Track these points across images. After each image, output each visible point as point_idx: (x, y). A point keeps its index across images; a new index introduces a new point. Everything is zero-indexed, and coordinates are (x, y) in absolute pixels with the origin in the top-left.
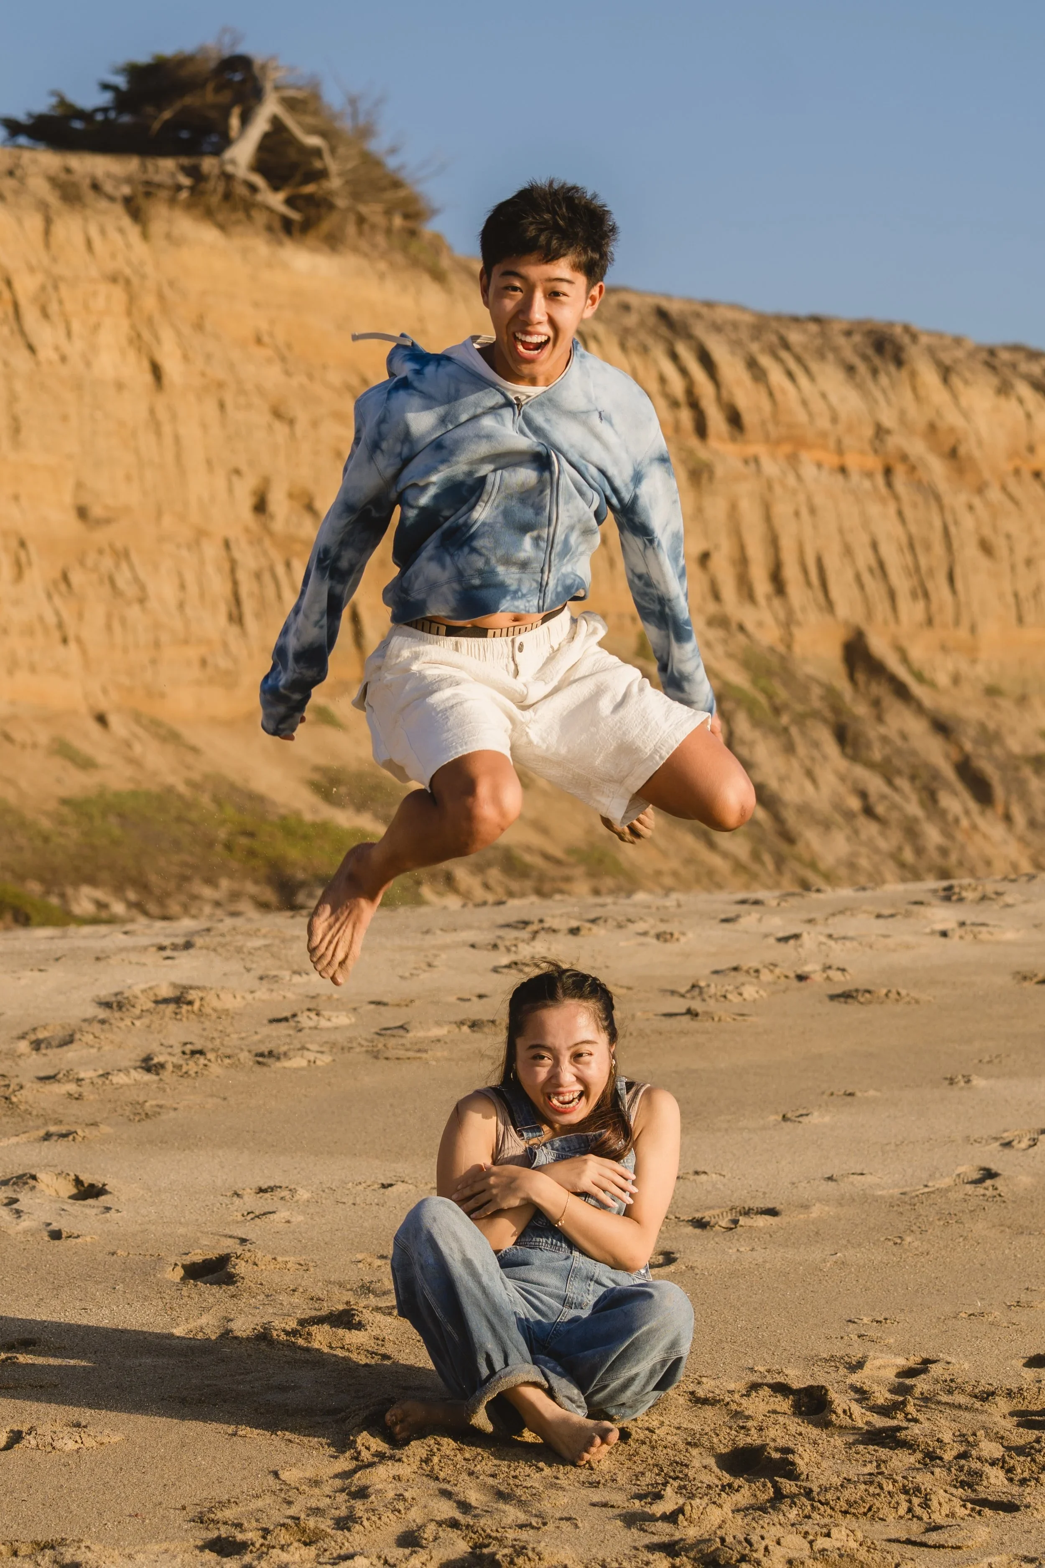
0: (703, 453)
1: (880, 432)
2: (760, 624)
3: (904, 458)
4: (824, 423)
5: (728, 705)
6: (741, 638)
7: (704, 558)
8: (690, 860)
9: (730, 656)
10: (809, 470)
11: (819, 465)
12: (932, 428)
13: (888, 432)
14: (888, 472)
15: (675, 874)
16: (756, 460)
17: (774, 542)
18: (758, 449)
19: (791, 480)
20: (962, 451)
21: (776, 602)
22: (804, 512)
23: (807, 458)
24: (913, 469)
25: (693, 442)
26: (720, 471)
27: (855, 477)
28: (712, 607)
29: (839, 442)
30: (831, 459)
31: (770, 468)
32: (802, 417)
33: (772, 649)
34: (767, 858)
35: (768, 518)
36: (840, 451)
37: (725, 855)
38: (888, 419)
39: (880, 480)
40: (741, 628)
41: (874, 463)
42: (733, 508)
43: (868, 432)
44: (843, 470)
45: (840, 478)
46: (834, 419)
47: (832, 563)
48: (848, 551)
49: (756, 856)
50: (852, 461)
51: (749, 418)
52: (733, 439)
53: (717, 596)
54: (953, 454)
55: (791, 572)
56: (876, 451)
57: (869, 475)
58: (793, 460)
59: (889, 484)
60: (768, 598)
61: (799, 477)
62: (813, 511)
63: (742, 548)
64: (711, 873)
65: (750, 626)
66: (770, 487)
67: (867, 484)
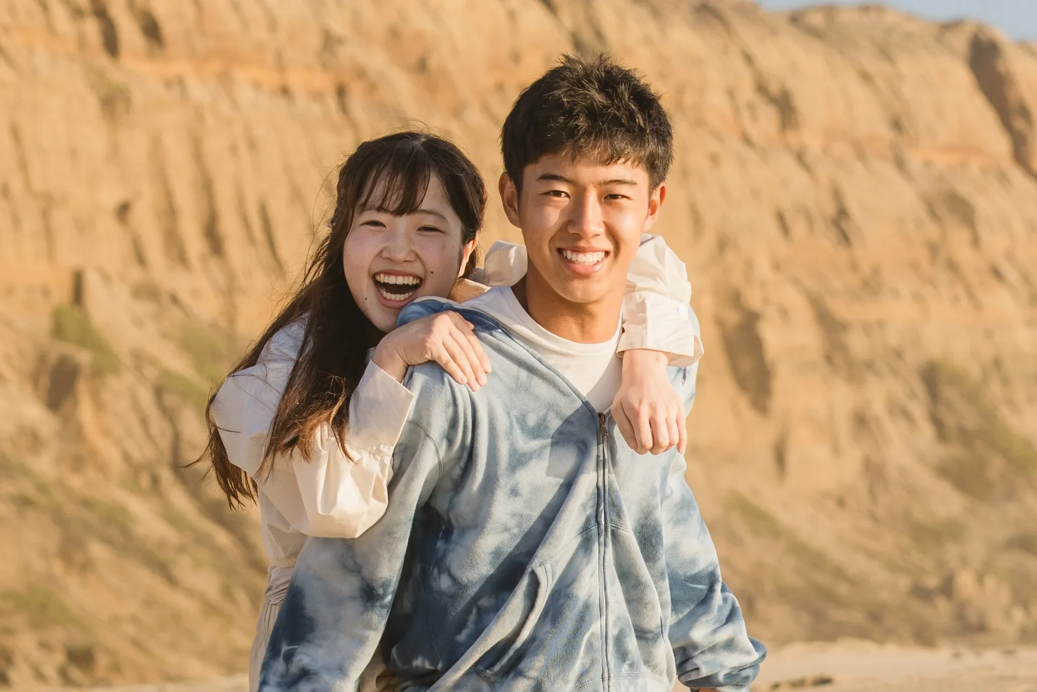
0: (115, 75)
1: (329, 41)
2: (196, 294)
3: (361, 74)
4: (259, 31)
5: (170, 400)
6: (175, 313)
7: (123, 210)
8: (149, 603)
9: (165, 336)
10: (245, 94)
11: (257, 86)
12: (394, 35)
13: (340, 41)
14: (341, 92)
15: (135, 620)
16: (180, 82)
17: (207, 187)
18: (181, 67)
19: (224, 107)
20: (433, 63)
21: (214, 265)
22: (243, 148)
23: (242, 76)
24: (372, 88)
25: (102, 60)
26: (138, 97)
27: (301, 100)
28: (135, 274)
29: (279, 56)
30: (270, 79)
31: (198, 91)
32: (233, 24)
33: (214, 325)
34: (241, 596)
35: (198, 156)
36: (281, 66)
37: (191, 593)
38: (339, 25)
39: (332, 102)
40: (175, 299)
41: (324, 82)
42: (156, 146)
43: (315, 41)
44: (285, 91)
45: (281, 103)
46: (273, 26)
47: (279, 212)
48: (297, 195)
49: (227, 593)
50: (296, 79)
51: (169, 28)
52: (151, 56)
53: (141, 259)
54: (422, 66)
55: (229, 226)
56: (324, 66)
57: (318, 96)
58: (225, 80)
59: (344, 108)
60: (204, 260)
61: (234, 103)
62: (253, 145)
63: (168, 195)
64: (177, 617)
65: (184, 296)
66: (199, 114)
67: (316, 109)
